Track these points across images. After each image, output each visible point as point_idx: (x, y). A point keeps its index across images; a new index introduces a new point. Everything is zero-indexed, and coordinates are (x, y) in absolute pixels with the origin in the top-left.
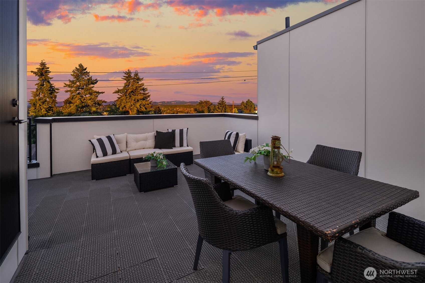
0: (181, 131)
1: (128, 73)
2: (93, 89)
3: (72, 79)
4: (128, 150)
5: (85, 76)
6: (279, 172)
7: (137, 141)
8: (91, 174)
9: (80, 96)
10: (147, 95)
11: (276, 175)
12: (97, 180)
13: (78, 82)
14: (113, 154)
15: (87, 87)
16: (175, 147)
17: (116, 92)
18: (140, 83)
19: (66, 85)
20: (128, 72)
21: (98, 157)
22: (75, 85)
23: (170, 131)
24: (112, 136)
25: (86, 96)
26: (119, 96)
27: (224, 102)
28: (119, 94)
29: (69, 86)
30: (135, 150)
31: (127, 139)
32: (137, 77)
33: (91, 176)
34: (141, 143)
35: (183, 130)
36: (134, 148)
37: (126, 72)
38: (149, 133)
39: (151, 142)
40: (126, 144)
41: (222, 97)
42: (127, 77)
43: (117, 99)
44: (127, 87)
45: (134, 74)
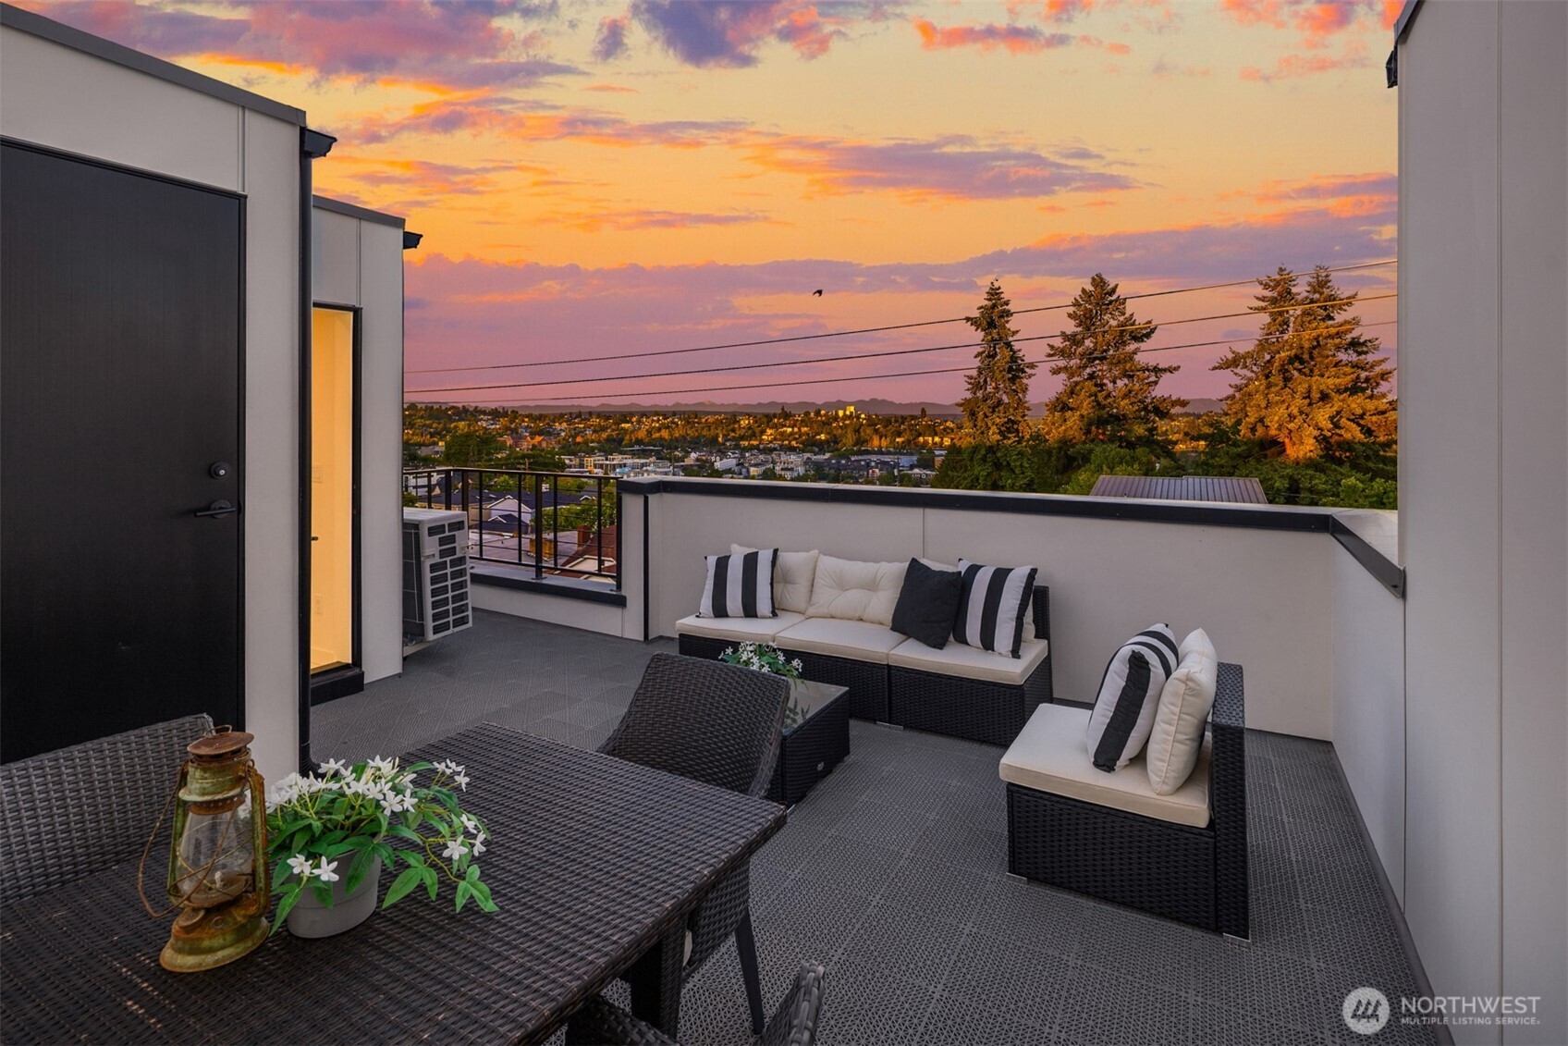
0: (999, 576)
2: (1137, 358)
3: (1071, 327)
4: (810, 610)
5: (1110, 313)
7: (842, 584)
9: (1096, 385)
10: (1376, 369)
13: (1090, 337)
14: (742, 614)
15: (1119, 353)
16: (963, 640)
17: (1226, 365)
18: (1340, 317)
19: (1053, 352)
20: (1279, 277)
21: (701, 614)
22: (1081, 349)
23: (960, 569)
24: (763, 556)
25: (1114, 383)
26: (1238, 381)
28: (1239, 370)
31: (813, 574)
32: (1322, 293)
34: (853, 598)
35: (1009, 572)
37: (1270, 278)
38: (888, 564)
39: (884, 602)
40: (808, 589)
43: (1228, 394)
44: (1274, 340)
45: (1310, 284)
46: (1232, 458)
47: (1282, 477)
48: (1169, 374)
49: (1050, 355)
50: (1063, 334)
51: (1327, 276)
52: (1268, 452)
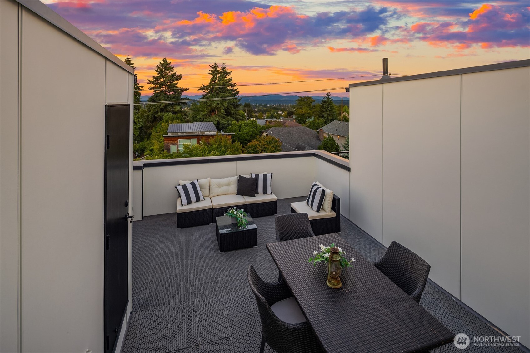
0: (265, 176)
1: (215, 67)
2: (177, 86)
3: (156, 74)
4: (211, 195)
5: (169, 71)
6: (335, 284)
7: (220, 186)
8: (177, 219)
9: (164, 94)
10: (236, 91)
11: (332, 286)
12: (182, 228)
13: (162, 78)
14: (196, 201)
15: (172, 84)
16: (258, 194)
17: (201, 89)
18: (228, 77)
19: (150, 82)
20: (215, 65)
21: (183, 205)
22: (159, 82)
23: (253, 176)
24: (196, 182)
25: (169, 93)
26: (204, 94)
27: (331, 99)
28: (205, 91)
29: (153, 82)
30: (218, 195)
31: (210, 184)
32: (224, 71)
33: (177, 220)
34: (224, 189)
35: (266, 175)
36: (217, 195)
37: (212, 65)
38: (232, 178)
39: (234, 188)
40: (209, 189)
41: (328, 93)
42: (213, 72)
43: (202, 97)
44: (213, 82)
45: (221, 68)
46: (203, 116)
47: (216, 121)
48: (186, 91)
49: (148, 83)
50: (153, 76)
51: (225, 66)
52: (212, 114)
